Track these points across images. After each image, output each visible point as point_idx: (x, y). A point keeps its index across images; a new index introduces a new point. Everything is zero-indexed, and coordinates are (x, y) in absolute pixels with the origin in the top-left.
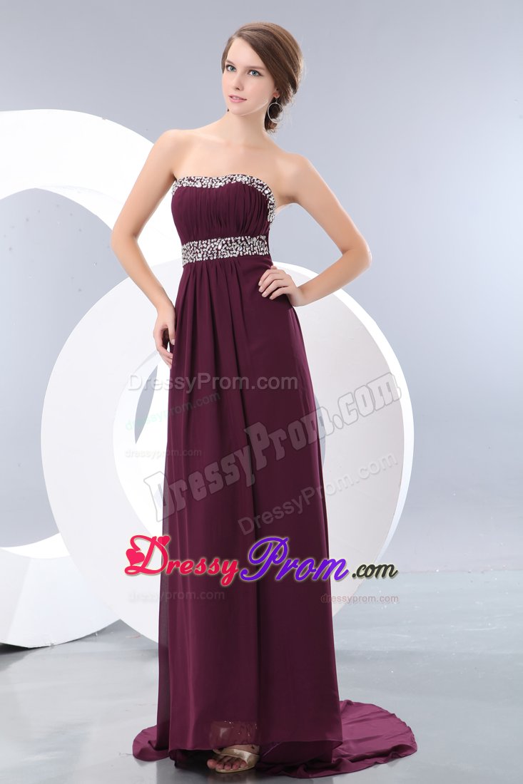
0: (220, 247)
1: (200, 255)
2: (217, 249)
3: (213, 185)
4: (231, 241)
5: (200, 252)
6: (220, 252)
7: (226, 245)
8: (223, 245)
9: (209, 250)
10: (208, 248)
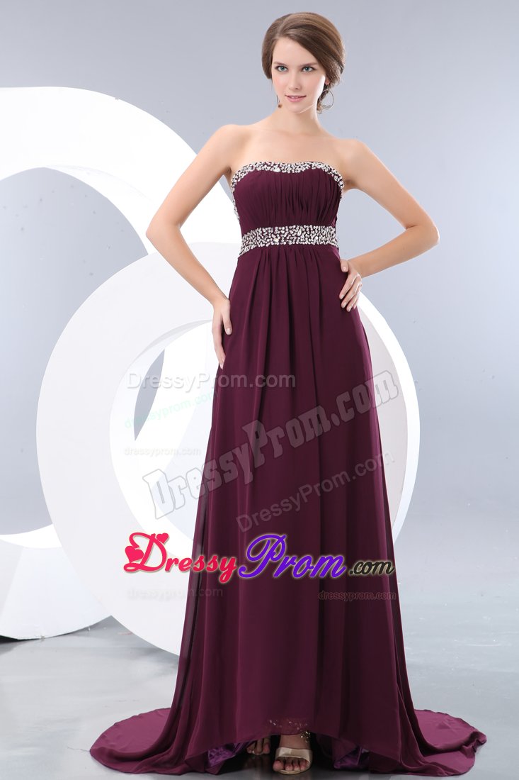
0: (299, 234)
1: (277, 240)
2: (296, 236)
3: (293, 171)
4: (310, 228)
5: (277, 237)
6: (299, 238)
7: (305, 233)
8: (303, 232)
9: (287, 236)
10: (286, 234)
